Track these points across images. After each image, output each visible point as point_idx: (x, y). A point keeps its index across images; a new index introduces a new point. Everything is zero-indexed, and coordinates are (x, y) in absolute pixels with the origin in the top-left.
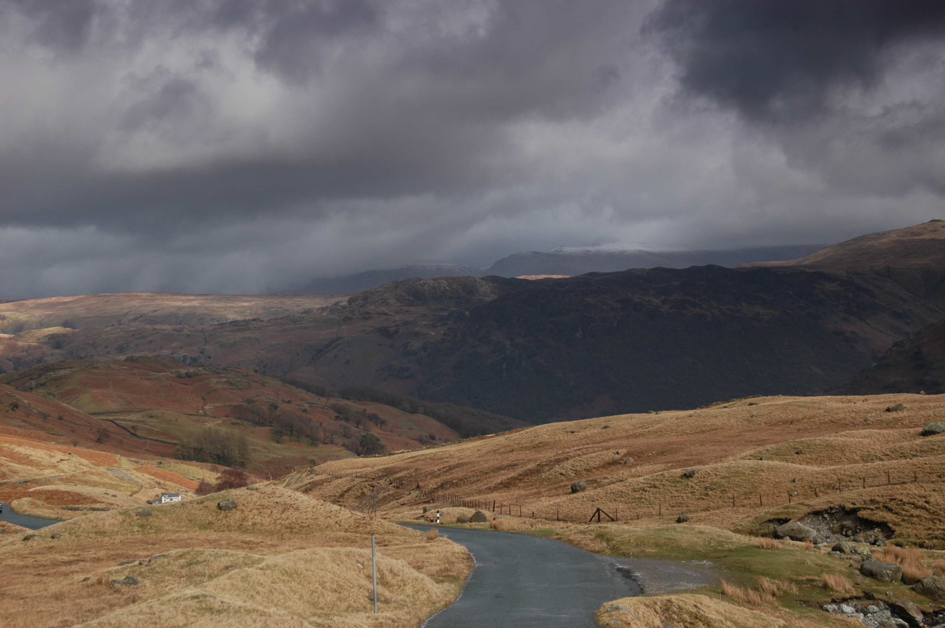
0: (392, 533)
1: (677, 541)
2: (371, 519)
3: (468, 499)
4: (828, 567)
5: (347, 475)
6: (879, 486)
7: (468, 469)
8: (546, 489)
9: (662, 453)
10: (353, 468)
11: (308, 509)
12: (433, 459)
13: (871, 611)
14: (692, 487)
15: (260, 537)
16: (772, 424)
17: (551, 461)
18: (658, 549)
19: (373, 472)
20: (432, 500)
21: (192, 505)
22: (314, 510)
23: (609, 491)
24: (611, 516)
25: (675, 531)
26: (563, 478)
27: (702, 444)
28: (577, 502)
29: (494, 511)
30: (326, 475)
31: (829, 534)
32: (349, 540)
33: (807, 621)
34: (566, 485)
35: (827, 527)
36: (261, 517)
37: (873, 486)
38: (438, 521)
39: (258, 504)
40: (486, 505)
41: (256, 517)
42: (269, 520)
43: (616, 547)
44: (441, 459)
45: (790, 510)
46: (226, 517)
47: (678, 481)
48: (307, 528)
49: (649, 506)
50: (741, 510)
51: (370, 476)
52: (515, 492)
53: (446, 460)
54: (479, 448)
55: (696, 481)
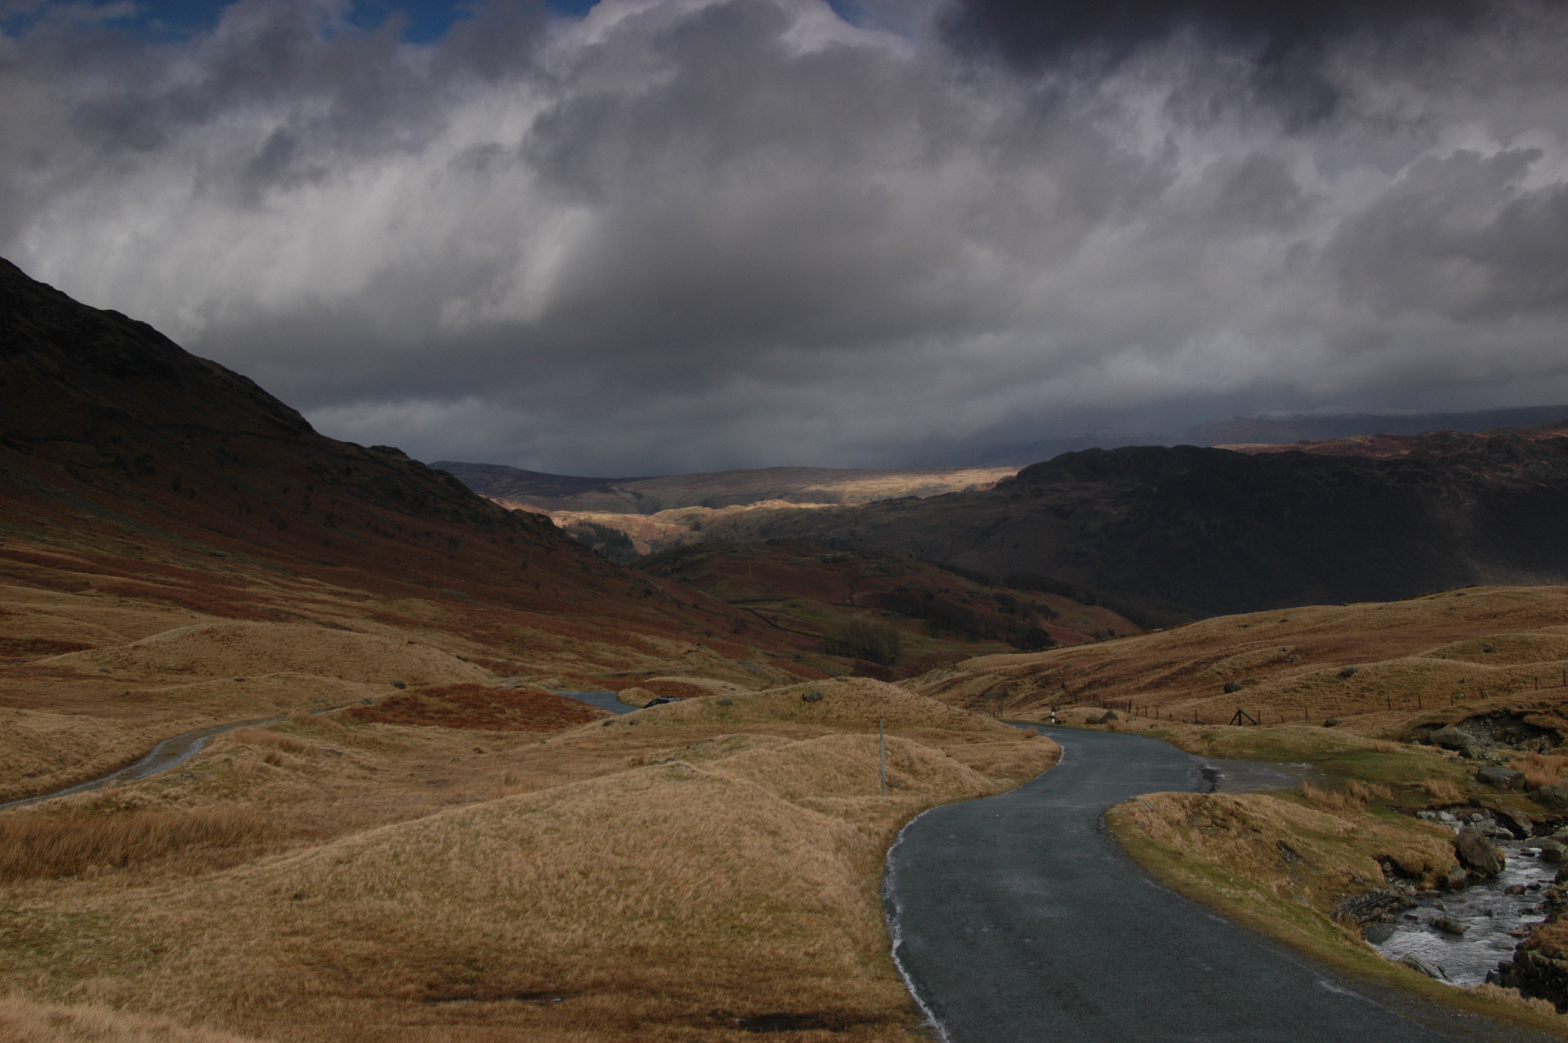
0: (990, 730)
3: (1109, 700)
4: (1441, 772)
5: (989, 673)
6: (1552, 687)
7: (1122, 666)
8: (1198, 689)
9: (1335, 650)
10: (999, 665)
11: (900, 703)
12: (1087, 656)
13: (1475, 819)
14: (1348, 687)
16: (1470, 619)
17: (1210, 658)
19: (1019, 670)
23: (1258, 692)
24: (1255, 719)
26: (1219, 677)
27: (1383, 640)
28: (1223, 703)
29: (1129, 712)
30: (969, 672)
31: (1491, 741)
32: (939, 736)
33: (1385, 827)
34: (1219, 686)
35: (1488, 734)
37: (1546, 688)
38: (1053, 720)
40: (1125, 706)
41: (841, 710)
43: (1215, 747)
44: (1096, 655)
45: (1448, 714)
46: (810, 708)
47: (1333, 682)
48: (895, 722)
49: (1298, 708)
50: (1397, 713)
51: (1015, 674)
52: (1165, 693)
53: (1101, 657)
54: (1142, 644)
55: (1353, 681)
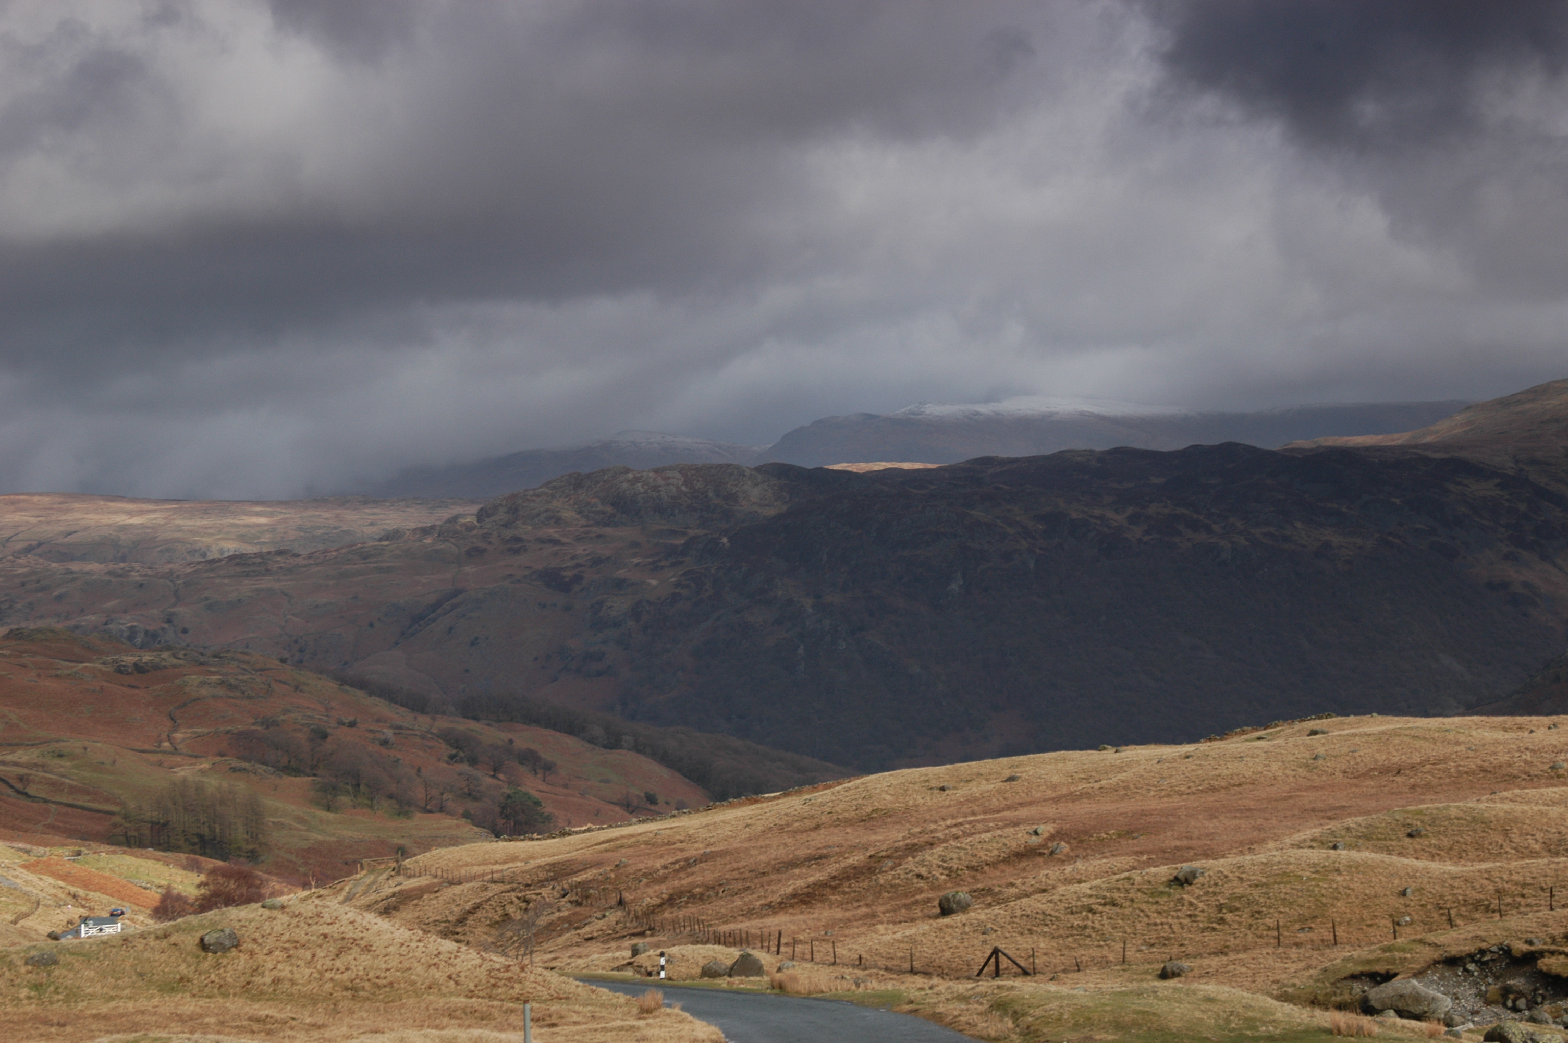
0: (567, 998)
1: (1160, 1017)
2: (523, 969)
3: (724, 928)
5: (473, 878)
7: (725, 864)
8: (888, 907)
9: (1129, 833)
10: (485, 863)
11: (391, 949)
12: (652, 843)
14: (1191, 904)
15: (289, 1007)
17: (897, 849)
18: (1120, 1033)
19: (526, 872)
20: (650, 929)
21: (144, 941)
22: (404, 950)
23: (1019, 913)
24: (1022, 963)
25: (1156, 997)
26: (922, 884)
27: (1212, 814)
28: (950, 934)
29: (778, 953)
30: (429, 877)
31: (1479, 1005)
32: (477, 1015)
34: (929, 900)
35: (1473, 991)
36: (292, 965)
38: (663, 974)
39: (284, 938)
40: (762, 940)
41: (280, 966)
42: (308, 972)
43: (1032, 1028)
44: (669, 843)
45: (1397, 955)
46: (218, 965)
47: (1162, 893)
48: (387, 989)
49: (1102, 943)
50: (1294, 953)
51: (520, 880)
52: (823, 914)
53: (678, 845)
54: (749, 821)
55: (1198, 892)
